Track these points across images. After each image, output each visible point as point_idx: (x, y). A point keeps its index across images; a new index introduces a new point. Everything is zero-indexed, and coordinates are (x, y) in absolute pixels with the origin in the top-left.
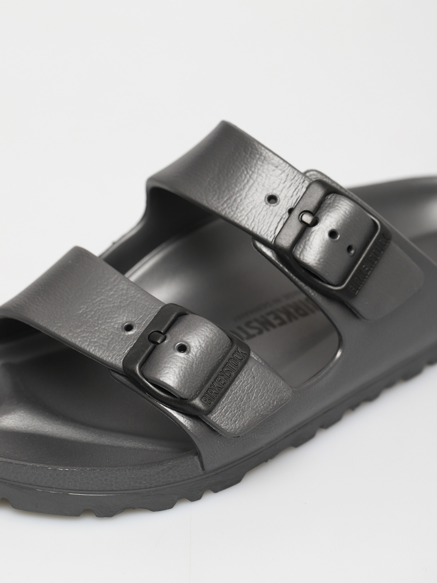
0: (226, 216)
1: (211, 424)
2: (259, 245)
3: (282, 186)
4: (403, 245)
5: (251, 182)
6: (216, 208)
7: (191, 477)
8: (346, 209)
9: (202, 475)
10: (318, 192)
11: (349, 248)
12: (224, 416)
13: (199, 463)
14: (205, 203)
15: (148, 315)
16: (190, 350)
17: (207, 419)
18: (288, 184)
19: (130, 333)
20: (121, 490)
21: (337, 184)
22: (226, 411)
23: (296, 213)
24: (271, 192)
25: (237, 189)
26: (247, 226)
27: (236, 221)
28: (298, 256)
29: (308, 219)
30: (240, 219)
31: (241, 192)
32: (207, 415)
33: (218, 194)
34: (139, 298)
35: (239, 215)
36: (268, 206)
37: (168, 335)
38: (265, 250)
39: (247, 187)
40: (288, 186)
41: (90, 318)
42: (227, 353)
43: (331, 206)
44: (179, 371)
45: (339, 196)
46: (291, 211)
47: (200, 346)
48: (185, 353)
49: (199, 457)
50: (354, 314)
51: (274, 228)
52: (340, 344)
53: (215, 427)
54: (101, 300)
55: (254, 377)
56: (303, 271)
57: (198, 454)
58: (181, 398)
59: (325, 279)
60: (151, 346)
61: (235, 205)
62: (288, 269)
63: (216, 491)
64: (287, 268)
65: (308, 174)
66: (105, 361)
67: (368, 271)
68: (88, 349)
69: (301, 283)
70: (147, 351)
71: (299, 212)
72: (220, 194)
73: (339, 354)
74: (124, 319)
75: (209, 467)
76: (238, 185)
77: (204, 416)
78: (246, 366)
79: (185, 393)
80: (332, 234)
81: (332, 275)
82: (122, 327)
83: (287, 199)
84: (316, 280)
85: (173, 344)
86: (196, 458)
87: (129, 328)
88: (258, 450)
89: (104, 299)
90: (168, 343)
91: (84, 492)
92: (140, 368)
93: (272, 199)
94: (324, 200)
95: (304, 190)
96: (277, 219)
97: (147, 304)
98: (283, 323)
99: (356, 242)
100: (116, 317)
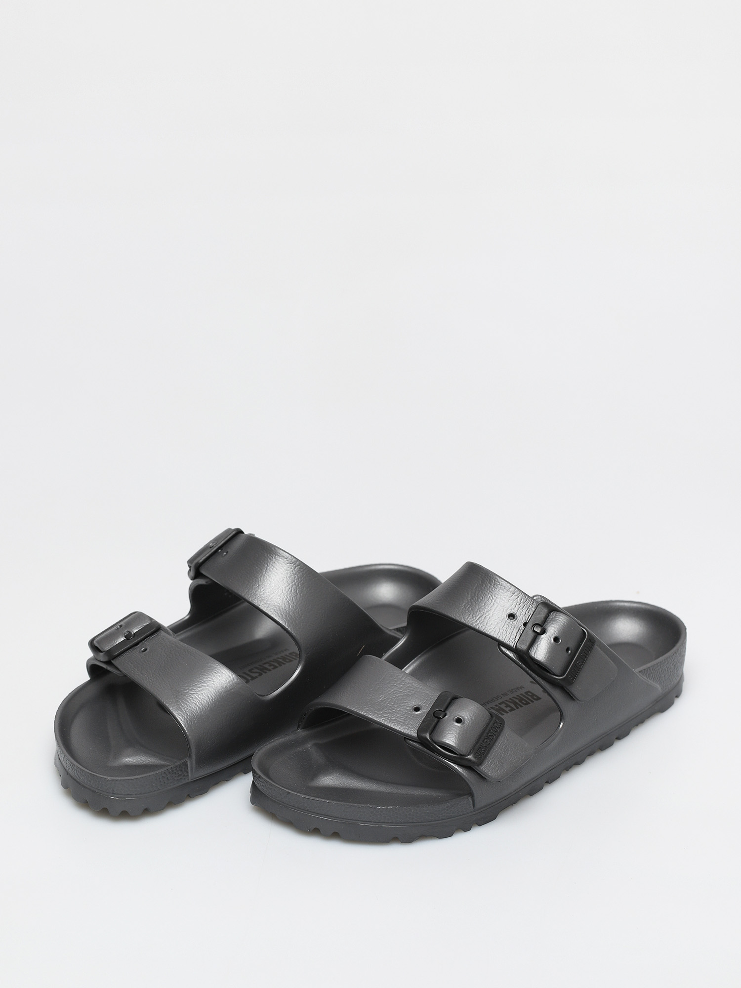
0: (479, 629)
1: (481, 773)
2: (504, 649)
3: (517, 607)
4: (602, 647)
5: (496, 605)
6: (471, 624)
7: (465, 813)
8: (565, 622)
9: (472, 812)
10: (545, 611)
11: (568, 649)
12: (490, 767)
13: (471, 802)
14: (463, 621)
15: (430, 700)
16: (464, 720)
17: (478, 769)
18: (522, 605)
19: (418, 713)
20: (419, 822)
21: (556, 605)
22: (491, 763)
23: (529, 625)
24: (509, 612)
25: (486, 610)
26: (495, 636)
27: (487, 632)
28: (533, 656)
29: (538, 630)
30: (490, 631)
31: (489, 612)
32: (478, 766)
33: (472, 613)
34: (421, 688)
35: (489, 628)
36: (509, 621)
37: (448, 712)
38: (508, 652)
39: (494, 608)
40: (522, 607)
41: (388, 704)
42: (489, 724)
43: (553, 620)
44: (458, 736)
45: (558, 613)
46: (525, 624)
47: (471, 719)
48: (461, 723)
49: (472, 798)
50: (571, 696)
51: (514, 637)
52: (562, 718)
53: (484, 774)
54: (394, 691)
55: (508, 740)
56: (536, 666)
57: (471, 794)
58: (461, 755)
59: (552, 672)
60: (436, 719)
61: (486, 621)
62: (525, 666)
63: (480, 825)
64: (524, 664)
65: (535, 598)
66: (403, 733)
67: (580, 666)
68: (390, 725)
69: (534, 675)
70: (434, 724)
71: (532, 625)
72: (473, 614)
73: (561, 725)
74: (414, 703)
75: (478, 805)
76: (487, 607)
77: (476, 767)
78: (502, 732)
79: (463, 751)
80: (556, 639)
81: (556, 668)
82: (412, 708)
83: (522, 616)
84: (545, 672)
85: (452, 718)
86: (470, 798)
87: (417, 709)
88: (507, 795)
89: (397, 690)
90: (448, 718)
91: (393, 824)
92: (430, 735)
93: (512, 616)
94: (548, 616)
95: (534, 609)
96: (516, 630)
97: (428, 692)
98: (512, 710)
99: (572, 644)
100: (407, 702)
